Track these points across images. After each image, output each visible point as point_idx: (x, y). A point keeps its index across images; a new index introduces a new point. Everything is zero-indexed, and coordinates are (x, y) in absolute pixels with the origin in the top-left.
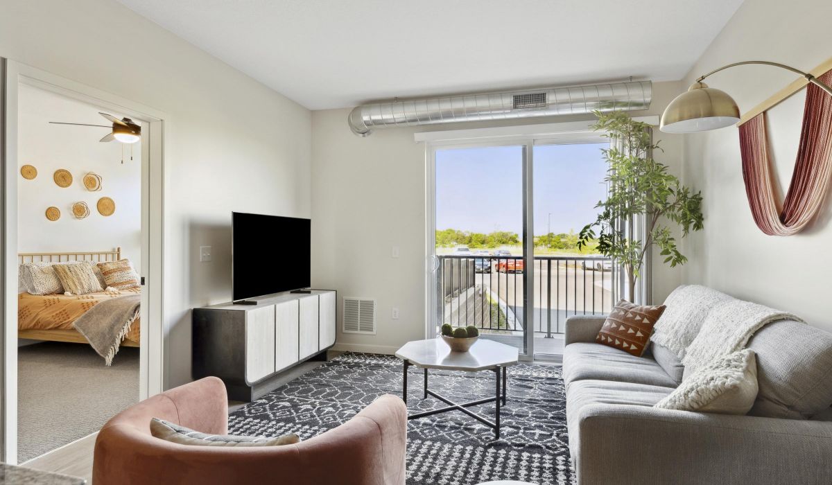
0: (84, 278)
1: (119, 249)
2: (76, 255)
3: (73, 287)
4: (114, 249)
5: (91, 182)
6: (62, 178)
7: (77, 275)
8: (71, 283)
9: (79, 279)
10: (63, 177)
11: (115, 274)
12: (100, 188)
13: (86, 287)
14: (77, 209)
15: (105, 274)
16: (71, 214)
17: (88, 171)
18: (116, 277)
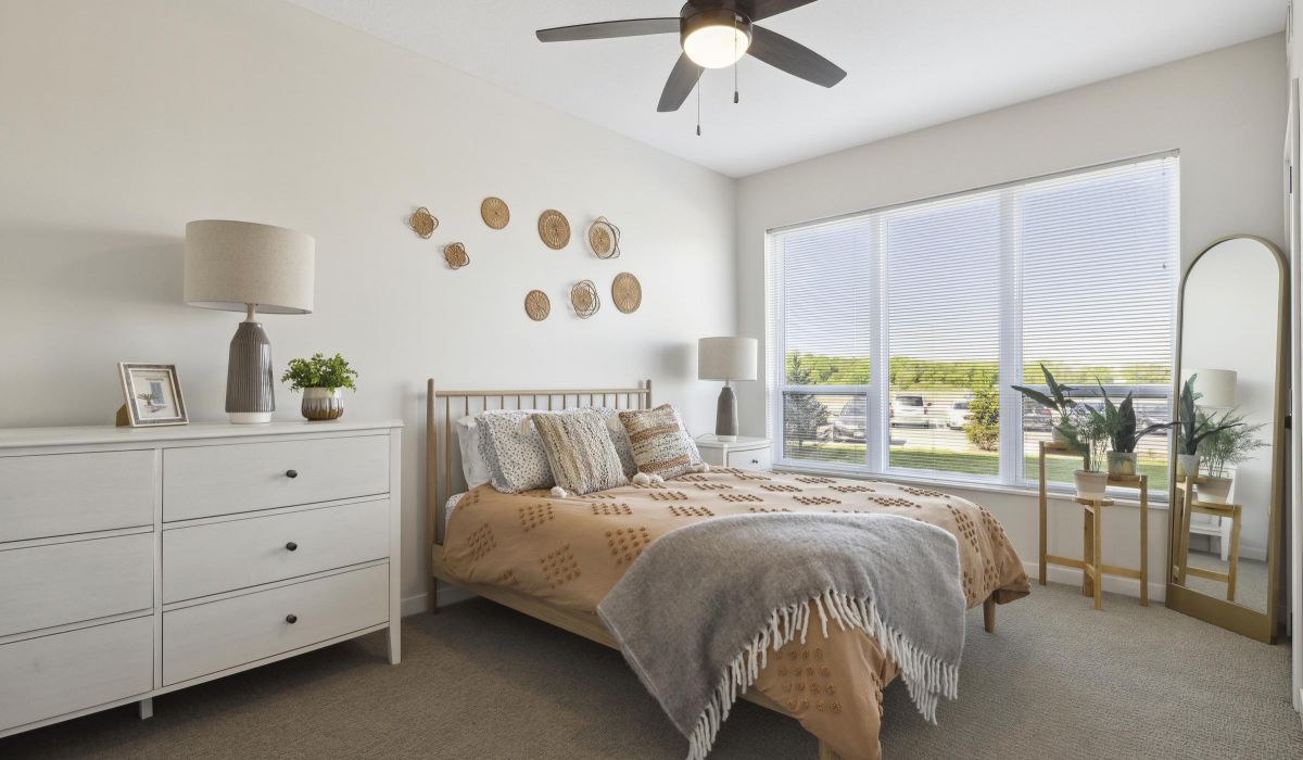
0: (594, 450)
1: (649, 383)
2: (578, 395)
3: (572, 474)
4: (640, 384)
5: (602, 240)
6: (553, 229)
7: (580, 442)
8: (568, 464)
9: (584, 454)
10: (554, 226)
11: (655, 441)
12: (616, 253)
13: (596, 473)
14: (579, 297)
15: (634, 439)
16: (569, 308)
17: (596, 216)
18: (657, 448)
